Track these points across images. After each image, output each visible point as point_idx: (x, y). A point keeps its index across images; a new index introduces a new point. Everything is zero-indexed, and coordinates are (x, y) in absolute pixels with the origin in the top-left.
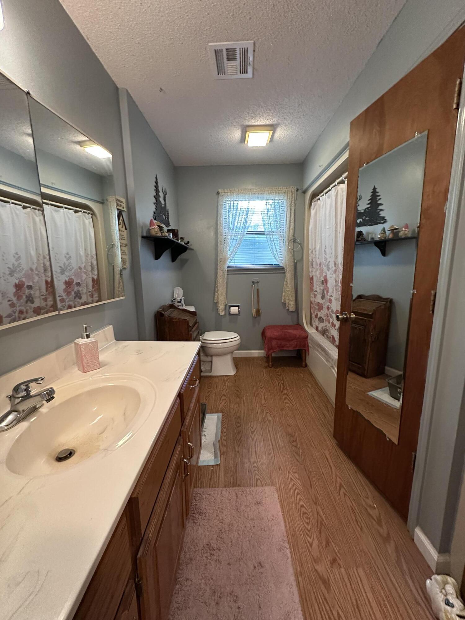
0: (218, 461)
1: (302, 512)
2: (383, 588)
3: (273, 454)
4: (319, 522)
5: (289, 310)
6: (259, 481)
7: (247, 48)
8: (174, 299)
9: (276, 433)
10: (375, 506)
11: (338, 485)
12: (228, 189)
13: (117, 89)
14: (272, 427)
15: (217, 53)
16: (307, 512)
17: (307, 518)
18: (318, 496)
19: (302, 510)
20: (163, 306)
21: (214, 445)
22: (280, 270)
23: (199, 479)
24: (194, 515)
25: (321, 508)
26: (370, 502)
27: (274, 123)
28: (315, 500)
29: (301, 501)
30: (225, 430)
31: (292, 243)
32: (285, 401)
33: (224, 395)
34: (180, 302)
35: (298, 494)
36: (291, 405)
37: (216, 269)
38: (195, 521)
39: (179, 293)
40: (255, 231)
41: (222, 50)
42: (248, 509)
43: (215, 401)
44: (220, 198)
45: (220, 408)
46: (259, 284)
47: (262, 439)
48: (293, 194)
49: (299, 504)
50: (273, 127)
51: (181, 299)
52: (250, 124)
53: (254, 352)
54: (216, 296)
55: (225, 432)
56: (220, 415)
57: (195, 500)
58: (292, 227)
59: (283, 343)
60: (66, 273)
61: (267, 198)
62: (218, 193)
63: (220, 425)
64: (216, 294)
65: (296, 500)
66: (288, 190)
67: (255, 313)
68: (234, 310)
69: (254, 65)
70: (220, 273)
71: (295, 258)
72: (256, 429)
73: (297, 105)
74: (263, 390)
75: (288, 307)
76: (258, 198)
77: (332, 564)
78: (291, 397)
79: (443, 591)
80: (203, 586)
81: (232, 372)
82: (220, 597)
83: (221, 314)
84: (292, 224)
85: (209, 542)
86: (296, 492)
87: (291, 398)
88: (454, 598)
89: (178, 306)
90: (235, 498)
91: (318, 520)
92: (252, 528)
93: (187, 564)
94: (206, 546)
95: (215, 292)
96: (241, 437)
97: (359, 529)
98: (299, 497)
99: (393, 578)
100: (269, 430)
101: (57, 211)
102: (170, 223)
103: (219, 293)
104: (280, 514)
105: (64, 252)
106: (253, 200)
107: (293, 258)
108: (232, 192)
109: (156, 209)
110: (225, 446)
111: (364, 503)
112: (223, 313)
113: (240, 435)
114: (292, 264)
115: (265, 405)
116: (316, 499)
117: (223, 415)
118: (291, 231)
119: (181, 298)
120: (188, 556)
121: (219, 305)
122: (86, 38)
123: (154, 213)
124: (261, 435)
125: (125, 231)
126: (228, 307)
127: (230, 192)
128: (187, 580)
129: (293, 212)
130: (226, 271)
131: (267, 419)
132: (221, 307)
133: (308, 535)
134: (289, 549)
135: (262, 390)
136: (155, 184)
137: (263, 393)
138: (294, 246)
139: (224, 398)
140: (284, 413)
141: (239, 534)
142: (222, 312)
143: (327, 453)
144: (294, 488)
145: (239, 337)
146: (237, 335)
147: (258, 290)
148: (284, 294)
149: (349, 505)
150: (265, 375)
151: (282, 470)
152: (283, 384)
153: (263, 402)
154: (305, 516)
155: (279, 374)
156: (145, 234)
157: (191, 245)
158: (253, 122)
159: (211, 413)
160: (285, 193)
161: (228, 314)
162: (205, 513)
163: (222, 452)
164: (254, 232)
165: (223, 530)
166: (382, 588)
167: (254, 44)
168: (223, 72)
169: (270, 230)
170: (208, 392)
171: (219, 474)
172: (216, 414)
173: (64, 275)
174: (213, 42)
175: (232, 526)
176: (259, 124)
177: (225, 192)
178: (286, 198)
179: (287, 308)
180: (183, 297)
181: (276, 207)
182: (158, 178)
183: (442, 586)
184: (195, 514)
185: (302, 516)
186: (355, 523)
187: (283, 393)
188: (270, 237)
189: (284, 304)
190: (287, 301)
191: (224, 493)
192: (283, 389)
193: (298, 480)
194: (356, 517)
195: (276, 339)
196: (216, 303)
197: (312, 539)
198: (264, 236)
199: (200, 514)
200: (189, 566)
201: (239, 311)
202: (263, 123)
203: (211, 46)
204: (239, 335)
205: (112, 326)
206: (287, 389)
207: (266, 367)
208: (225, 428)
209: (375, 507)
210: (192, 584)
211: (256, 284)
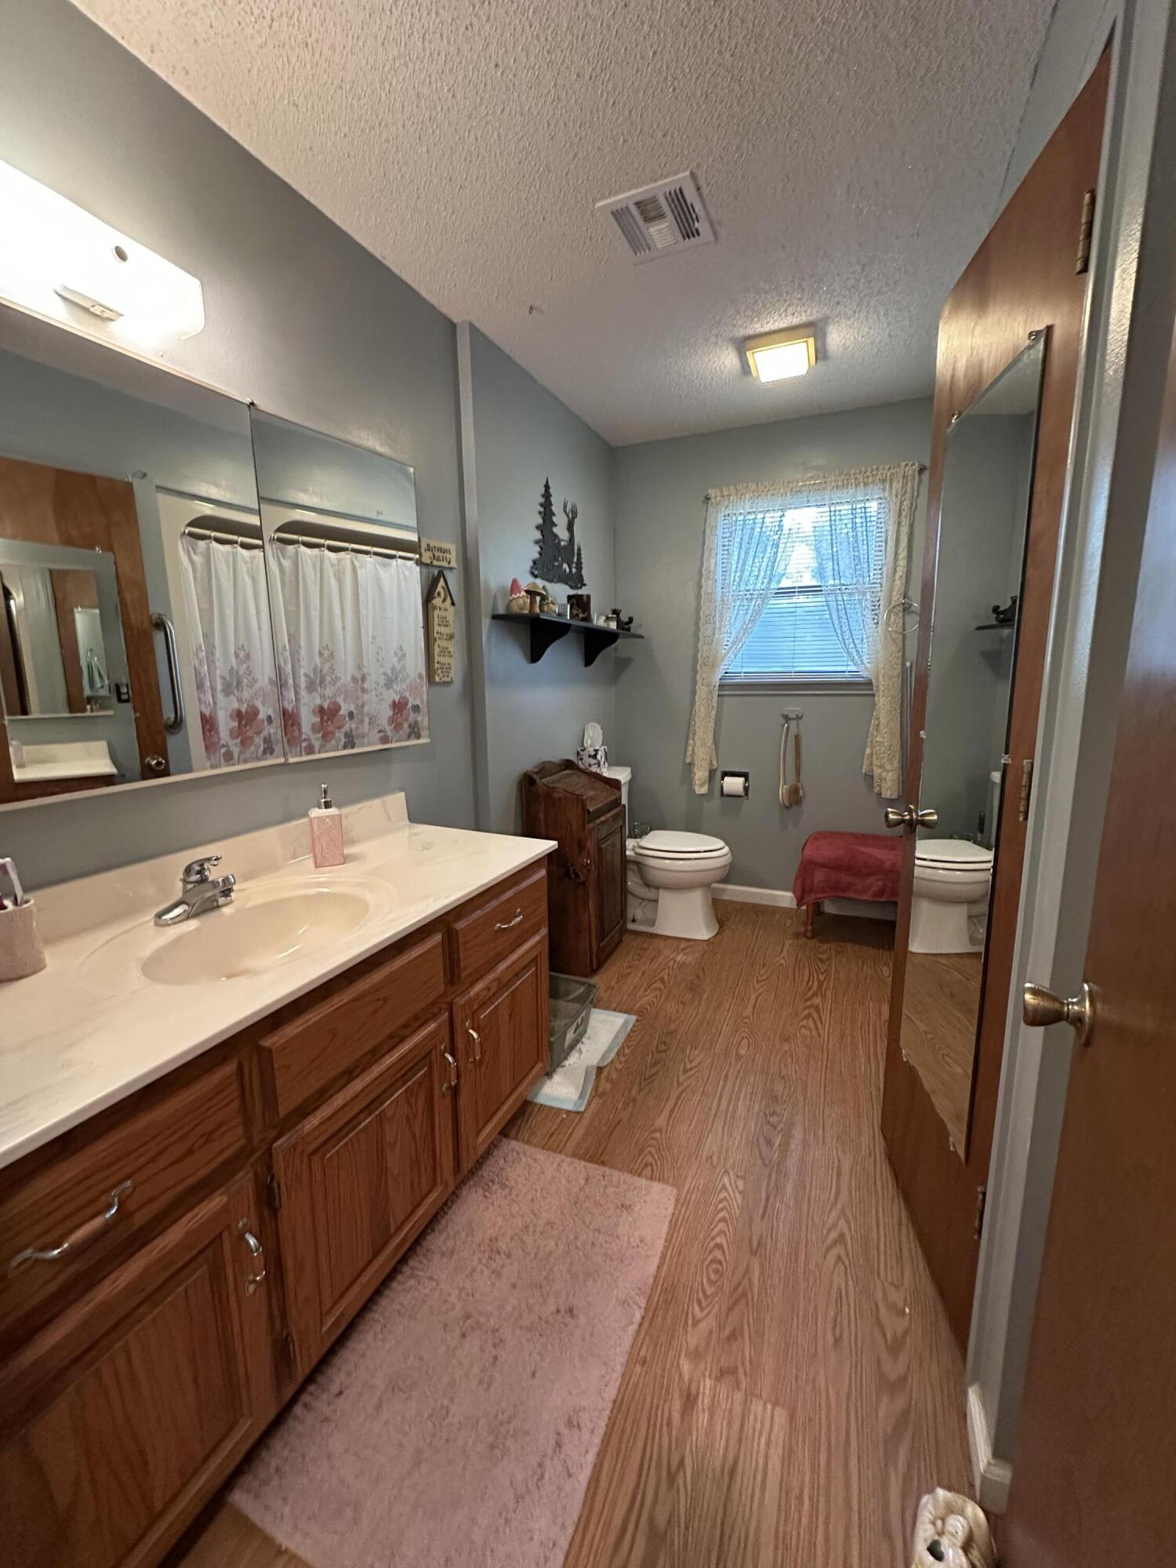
0: (581, 1105)
1: (710, 1257)
2: (815, 1468)
3: (709, 1126)
4: (740, 1290)
5: (880, 794)
6: (650, 1168)
7: (680, 189)
8: (582, 750)
9: (741, 1086)
10: (907, 1310)
11: (834, 1235)
12: (732, 488)
13: (453, 326)
14: (739, 1072)
15: (619, 215)
16: (723, 1260)
17: (716, 1272)
18: (769, 1240)
19: (714, 1253)
20: (544, 763)
21: (586, 1072)
22: (862, 688)
23: (530, 1127)
24: (491, 1184)
25: (762, 1265)
26: (896, 1297)
27: (811, 318)
28: (755, 1245)
29: (723, 1236)
30: (627, 1051)
31: (901, 615)
32: (804, 1023)
33: (662, 980)
34: (595, 757)
35: (723, 1220)
36: (815, 1033)
37: (694, 682)
38: (487, 1194)
39: (594, 737)
40: (799, 587)
41: (627, 207)
42: (596, 1211)
43: (635, 988)
44: (711, 510)
45: (638, 1005)
46: (801, 722)
47: (701, 1090)
48: (909, 484)
49: (713, 1239)
50: (815, 329)
51: (596, 751)
52: (751, 332)
53: (782, 896)
54: (690, 748)
55: (624, 1055)
56: (634, 1018)
57: (505, 1161)
58: (901, 571)
59: (845, 878)
60: (395, 686)
61: (831, 499)
62: (707, 499)
63: (621, 1040)
64: (691, 741)
65: (713, 1230)
66: (892, 474)
67: (785, 797)
68: (734, 784)
69: (708, 214)
70: (702, 692)
71: (907, 656)
72: (696, 1067)
73: (858, 268)
74: (762, 986)
75: (880, 786)
76: (808, 501)
77: (722, 1375)
78: (826, 1016)
79: (939, 1523)
80: (453, 1299)
81: (702, 931)
82: (472, 1328)
83: (697, 793)
84: (902, 563)
85: (496, 1238)
86: (721, 1215)
87: (823, 1019)
88: (954, 1545)
89: (590, 765)
90: (582, 1182)
91: (739, 1285)
92: (588, 1247)
93: (443, 1255)
94: (487, 1241)
95: (688, 737)
96: (655, 1074)
97: (830, 1339)
98: (721, 1226)
99: (853, 1461)
100: (727, 1075)
101: (385, 565)
102: (585, 578)
103: (698, 743)
104: (660, 1244)
105: (395, 646)
106: (796, 508)
107: (900, 654)
108: (741, 496)
109: (541, 554)
110: (612, 1081)
111: (879, 1295)
112: (704, 790)
113: (655, 1070)
114: (898, 670)
115: (747, 1021)
116: (759, 1244)
117: (637, 1020)
118: (897, 582)
119: (597, 748)
120: (450, 1244)
121: (695, 770)
122: (380, 258)
123: (535, 562)
124: (703, 1080)
125: (451, 610)
126: (719, 775)
127: (736, 494)
128: (431, 1279)
129: (905, 530)
130: (717, 687)
131: (737, 1050)
132: (700, 774)
133: (699, 1302)
134: (642, 1311)
135: (757, 986)
136: (542, 500)
137: (757, 994)
138: (904, 623)
139: (658, 985)
140: (786, 1047)
141: (557, 1244)
142: (702, 785)
143: (847, 1162)
144: (720, 1206)
145: (726, 849)
146: (720, 843)
147: (797, 737)
148: (868, 751)
149: (835, 1286)
150: (785, 953)
151: (711, 1163)
152: (821, 984)
153: (748, 1012)
154: (714, 1266)
155: (824, 957)
156: (501, 611)
157: (640, 626)
158: (758, 328)
159: (614, 1010)
160: (883, 481)
161: (717, 792)
162: (511, 1188)
163: (600, 1090)
164: (796, 590)
165: (531, 1229)
166: (813, 1466)
167: (693, 175)
168: (645, 246)
169: (837, 582)
170: (630, 967)
171: (573, 1132)
172: (625, 1016)
173: (391, 690)
174: (603, 198)
175: (552, 1227)
176: (773, 328)
177: (723, 496)
178: (887, 494)
179: (877, 790)
180: (603, 744)
181: (858, 520)
182: (550, 484)
183: (941, 1511)
184: (493, 1183)
185: (707, 1262)
186: (829, 1326)
187: (808, 1003)
188: (837, 601)
189: (869, 778)
190: (877, 771)
191: (565, 1166)
192: (815, 994)
193: (737, 1195)
194: (839, 1312)
195: (823, 866)
196: (690, 764)
197: (704, 1313)
198: (819, 599)
199: (503, 1186)
200: (445, 1260)
201: (746, 789)
202: (783, 324)
203: (602, 208)
204: (727, 844)
205: (403, 793)
206: (824, 997)
207: (797, 936)
208: (628, 1047)
209: (904, 1311)
210: (435, 1289)
211: (793, 724)
